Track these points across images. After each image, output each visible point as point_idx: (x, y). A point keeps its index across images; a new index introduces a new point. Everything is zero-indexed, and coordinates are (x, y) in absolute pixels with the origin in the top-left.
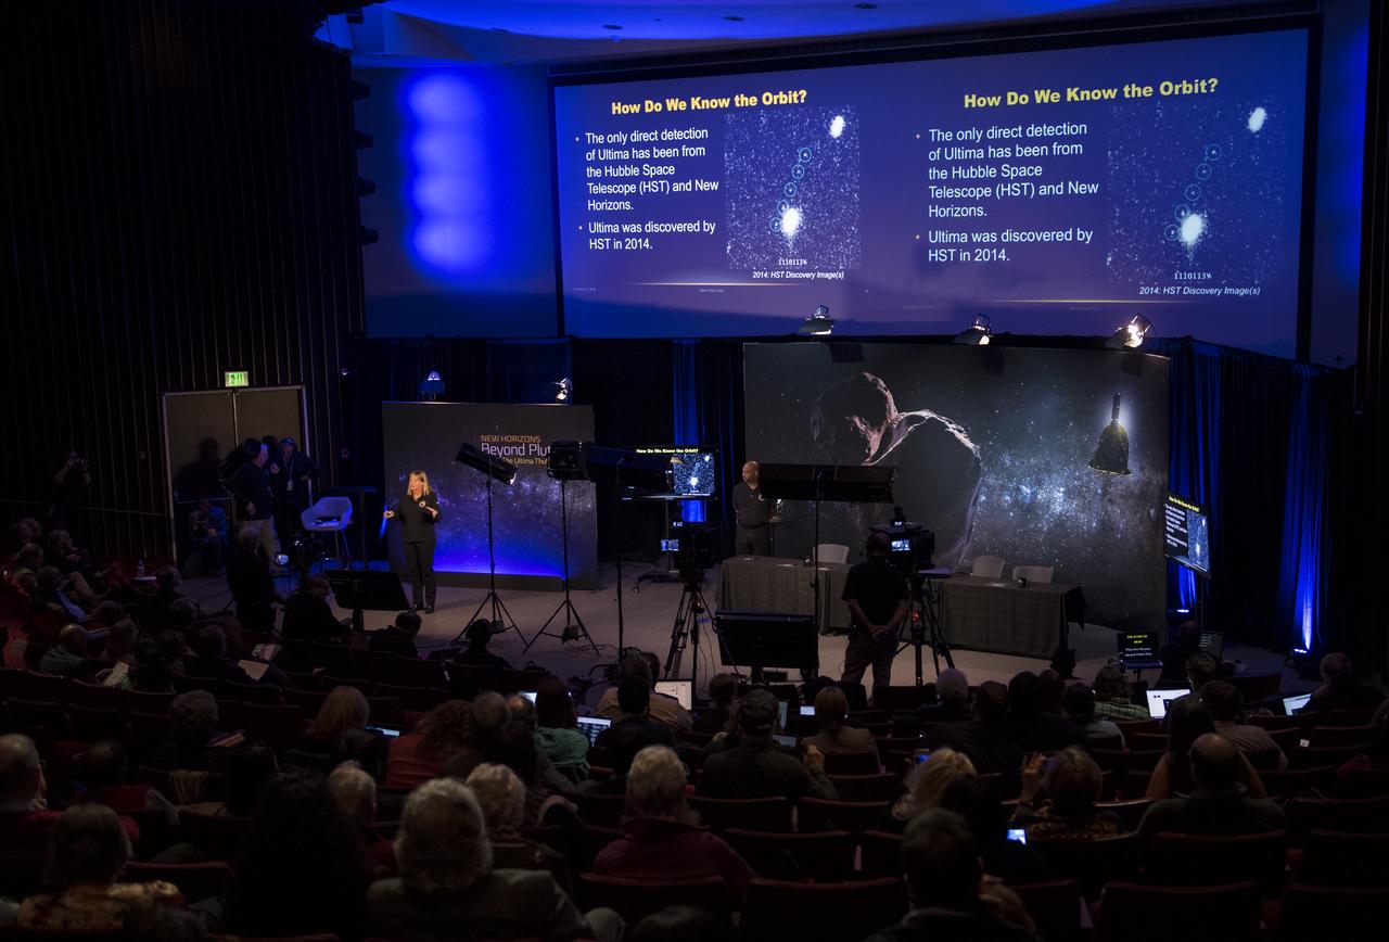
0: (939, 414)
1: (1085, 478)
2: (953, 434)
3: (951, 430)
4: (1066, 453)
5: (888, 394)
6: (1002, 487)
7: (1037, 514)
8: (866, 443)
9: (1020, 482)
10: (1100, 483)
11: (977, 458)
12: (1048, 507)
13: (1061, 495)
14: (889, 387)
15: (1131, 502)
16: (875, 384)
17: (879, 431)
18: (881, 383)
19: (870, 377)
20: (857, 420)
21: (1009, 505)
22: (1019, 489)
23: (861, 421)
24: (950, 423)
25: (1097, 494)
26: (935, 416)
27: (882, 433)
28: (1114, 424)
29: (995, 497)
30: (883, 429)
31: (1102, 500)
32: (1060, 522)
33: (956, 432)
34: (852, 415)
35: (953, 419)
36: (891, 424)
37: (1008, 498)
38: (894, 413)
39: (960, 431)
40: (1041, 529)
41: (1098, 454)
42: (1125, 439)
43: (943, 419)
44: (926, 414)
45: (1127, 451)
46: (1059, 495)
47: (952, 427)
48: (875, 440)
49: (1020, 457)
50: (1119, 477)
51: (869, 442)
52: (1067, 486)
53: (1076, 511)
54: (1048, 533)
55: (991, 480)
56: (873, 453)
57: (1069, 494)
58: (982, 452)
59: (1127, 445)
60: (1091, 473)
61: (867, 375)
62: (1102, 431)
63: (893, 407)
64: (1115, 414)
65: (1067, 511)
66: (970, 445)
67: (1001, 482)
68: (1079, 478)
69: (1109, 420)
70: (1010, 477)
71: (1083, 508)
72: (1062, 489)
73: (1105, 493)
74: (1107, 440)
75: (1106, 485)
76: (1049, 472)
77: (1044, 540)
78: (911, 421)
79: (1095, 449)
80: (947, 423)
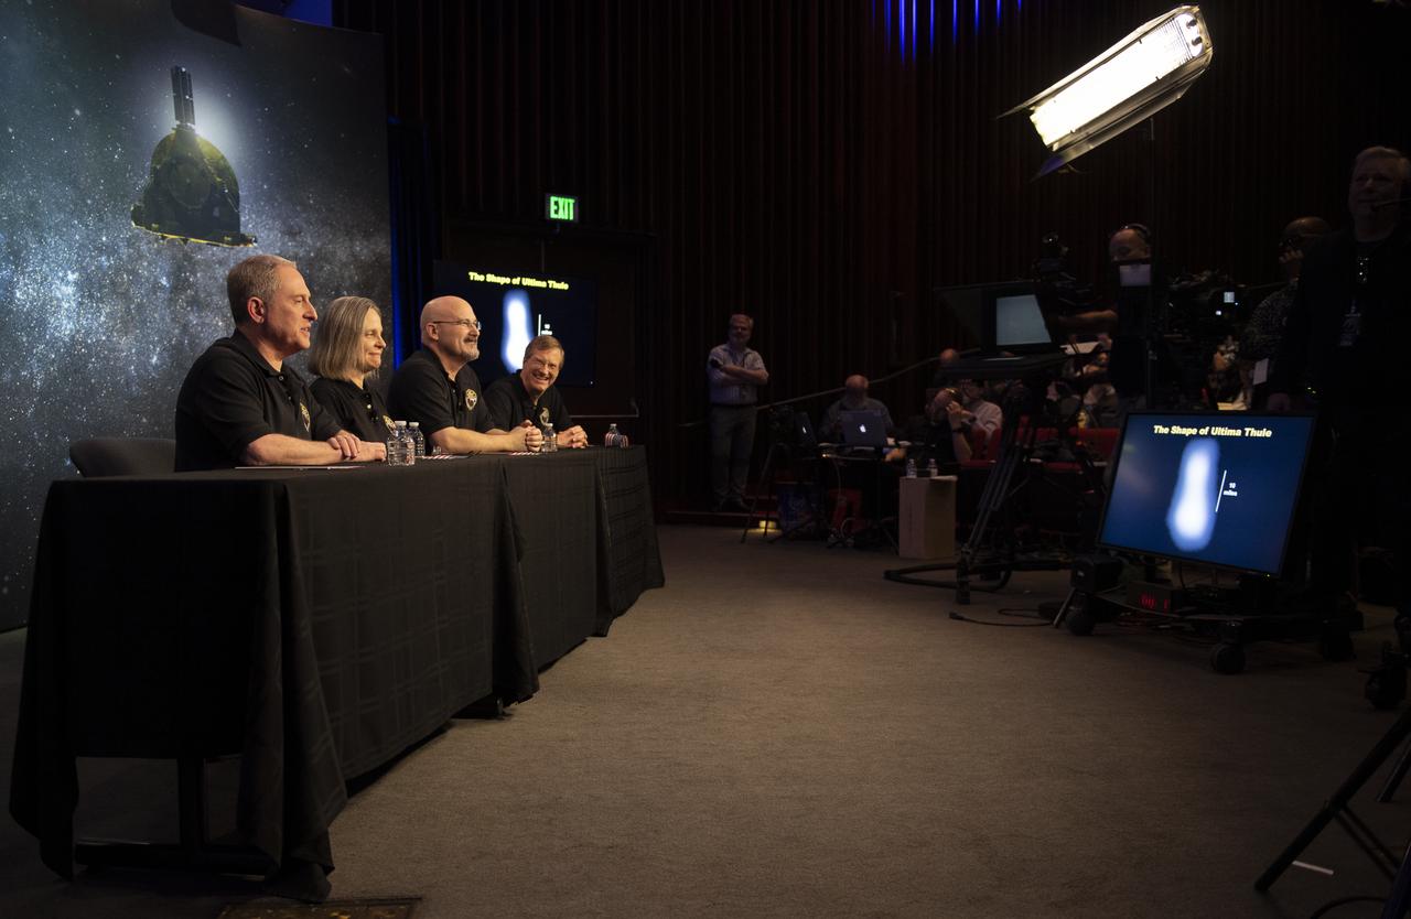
4: (74, 184)
7: (16, 344)
12: (42, 323)
13: (70, 290)
25: (156, 287)
28: (183, 135)
31: (171, 301)
32: (74, 361)
40: (27, 384)
41: (151, 194)
42: (224, 170)
45: (236, 198)
46: (65, 290)
50: (219, 251)
52: (82, 269)
53: (109, 331)
54: (44, 395)
57: (90, 288)
59: (234, 184)
62: (156, 142)
64: (184, 110)
65: (87, 334)
68: (110, 250)
69: (168, 123)
71: (125, 323)
72: (72, 277)
73: (179, 285)
75: (180, 268)
77: (35, 414)
79: (145, 181)
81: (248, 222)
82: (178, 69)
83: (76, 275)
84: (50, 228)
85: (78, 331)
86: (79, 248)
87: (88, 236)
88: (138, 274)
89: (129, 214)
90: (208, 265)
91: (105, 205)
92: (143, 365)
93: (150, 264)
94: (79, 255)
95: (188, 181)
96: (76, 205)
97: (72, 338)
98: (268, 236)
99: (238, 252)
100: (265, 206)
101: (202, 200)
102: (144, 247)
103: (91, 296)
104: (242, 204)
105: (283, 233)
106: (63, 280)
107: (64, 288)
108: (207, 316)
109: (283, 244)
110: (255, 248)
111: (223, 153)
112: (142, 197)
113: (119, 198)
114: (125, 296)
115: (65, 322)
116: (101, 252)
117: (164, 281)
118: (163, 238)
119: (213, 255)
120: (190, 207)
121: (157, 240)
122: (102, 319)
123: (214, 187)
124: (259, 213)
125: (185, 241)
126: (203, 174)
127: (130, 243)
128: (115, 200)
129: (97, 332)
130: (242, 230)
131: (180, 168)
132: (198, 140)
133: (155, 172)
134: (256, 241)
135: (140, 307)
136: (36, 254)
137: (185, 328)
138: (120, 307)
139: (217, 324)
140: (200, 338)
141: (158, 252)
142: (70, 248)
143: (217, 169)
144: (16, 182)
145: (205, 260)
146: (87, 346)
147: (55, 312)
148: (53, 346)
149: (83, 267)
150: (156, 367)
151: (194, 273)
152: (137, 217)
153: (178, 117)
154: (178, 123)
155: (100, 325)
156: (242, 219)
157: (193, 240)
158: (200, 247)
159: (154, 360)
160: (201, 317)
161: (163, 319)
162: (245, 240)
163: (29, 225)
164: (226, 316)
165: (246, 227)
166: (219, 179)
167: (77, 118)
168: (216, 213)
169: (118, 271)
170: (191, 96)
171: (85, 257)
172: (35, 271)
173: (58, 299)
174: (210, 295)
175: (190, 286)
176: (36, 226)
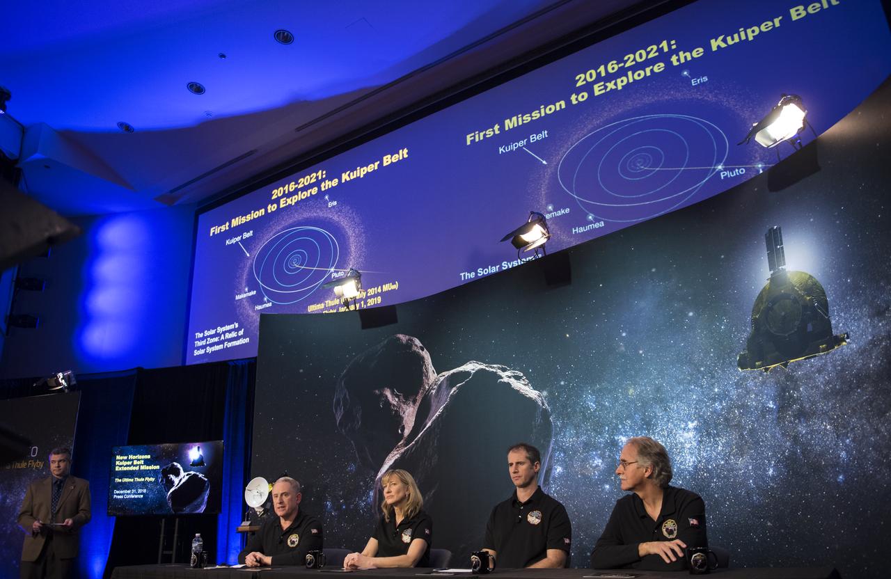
0: (489, 363)
1: (734, 393)
2: (509, 384)
3: (506, 380)
4: (690, 362)
5: (426, 355)
6: (587, 446)
8: (398, 420)
9: (615, 430)
10: (771, 390)
11: (546, 410)
13: (691, 434)
14: (426, 345)
15: (861, 395)
16: (409, 345)
17: (414, 402)
18: (417, 342)
19: (403, 338)
20: (388, 393)
21: (601, 473)
22: (614, 444)
23: (393, 393)
24: (504, 370)
25: (765, 411)
26: (483, 366)
27: (418, 404)
29: (577, 465)
30: (419, 398)
33: (514, 383)
34: (382, 388)
35: (507, 363)
36: (429, 390)
37: (598, 462)
38: (433, 377)
39: (517, 378)
42: (812, 288)
43: (495, 368)
44: (471, 367)
45: (825, 305)
47: (506, 376)
48: (409, 415)
49: (610, 392)
51: (402, 418)
53: (726, 458)
55: (569, 438)
56: (407, 432)
57: (707, 429)
58: (552, 400)
60: (744, 379)
61: (401, 336)
63: (431, 368)
65: (708, 461)
66: (532, 393)
67: (584, 438)
70: (598, 428)
71: (740, 448)
72: (691, 425)
74: (769, 309)
75: (784, 389)
76: (663, 402)
78: (452, 380)
79: (746, 332)
80: (500, 373)
81: (838, 323)
82: (771, 230)
83: (695, 423)
84: (672, 399)
85: (700, 462)
86: (697, 404)
87: (703, 392)
88: (747, 406)
89: (736, 364)
90: (809, 377)
91: (715, 367)
92: (763, 477)
93: (757, 395)
94: (697, 409)
95: (783, 314)
96: (691, 375)
97: (696, 467)
98: (859, 327)
99: (834, 354)
100: (851, 298)
101: (797, 323)
102: (750, 384)
103: (709, 434)
104: (830, 308)
105: (871, 317)
106: (684, 429)
107: (686, 434)
108: (815, 423)
109: (874, 327)
110: (849, 343)
111: (810, 273)
112: (745, 347)
113: (726, 356)
114: (739, 426)
115: (688, 457)
116: (714, 400)
117: (771, 405)
118: (766, 370)
119: (812, 367)
120: (786, 335)
121: (761, 374)
122: (720, 448)
123: (805, 307)
124: (846, 309)
125: (785, 365)
126: (795, 301)
127: (738, 385)
128: (723, 359)
129: (716, 459)
130: (834, 332)
131: (776, 307)
132: (789, 275)
133: (755, 322)
134: (848, 338)
135: (752, 432)
136: (663, 419)
137: (795, 439)
138: (735, 435)
139: (825, 429)
140: (812, 446)
141: (764, 383)
142: (689, 406)
143: (805, 290)
144: (645, 381)
145: (806, 374)
146: (708, 471)
147: (679, 452)
148: (680, 476)
149: (700, 416)
150: (773, 478)
151: (796, 389)
152: (742, 364)
153: (772, 266)
154: (772, 272)
155: (718, 454)
156: (833, 322)
157: (792, 361)
158: (799, 365)
159: (771, 472)
160: (810, 425)
161: (774, 436)
162: (838, 340)
163: (656, 403)
164: (833, 419)
165: (837, 327)
166: (808, 298)
167: (690, 319)
168: (810, 328)
169: (729, 409)
170: (782, 244)
171: (701, 409)
172: (663, 430)
173: (681, 443)
174: (814, 403)
175: (795, 401)
176: (662, 401)
